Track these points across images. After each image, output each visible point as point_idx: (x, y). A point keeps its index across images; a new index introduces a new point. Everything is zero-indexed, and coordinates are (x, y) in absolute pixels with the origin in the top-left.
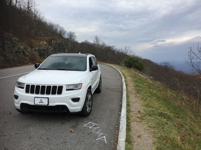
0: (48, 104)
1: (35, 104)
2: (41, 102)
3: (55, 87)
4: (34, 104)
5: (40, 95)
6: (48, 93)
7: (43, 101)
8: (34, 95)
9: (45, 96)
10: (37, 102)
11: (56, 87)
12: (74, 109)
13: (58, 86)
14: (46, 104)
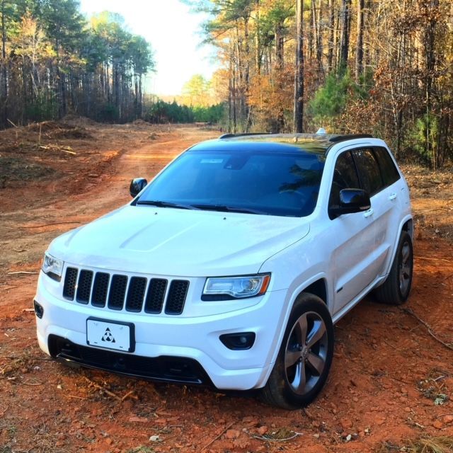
1: (88, 342)
2: (108, 339)
3: (158, 284)
6: (134, 306)
7: (114, 336)
8: (89, 310)
10: (96, 337)
11: (165, 281)
12: (230, 377)
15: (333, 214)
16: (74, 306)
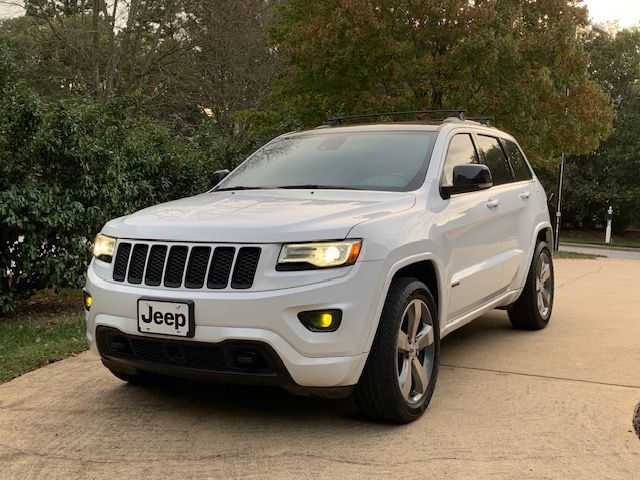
0: (191, 333)
4: (134, 332)
5: (161, 292)
9: (183, 293)
13: (238, 247)
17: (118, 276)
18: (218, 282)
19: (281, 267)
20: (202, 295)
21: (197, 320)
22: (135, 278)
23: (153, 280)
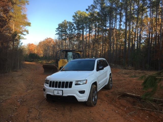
0: (63, 95)
2: (58, 93)
4: (53, 95)
5: (57, 89)
6: (63, 87)
7: (59, 93)
9: (61, 89)
10: (56, 93)
11: (68, 82)
14: (61, 95)
15: (97, 70)
16: (51, 88)
17: (50, 86)
18: (66, 87)
19: (76, 84)
20: (64, 89)
21: (63, 93)
22: (53, 87)
23: (56, 87)
